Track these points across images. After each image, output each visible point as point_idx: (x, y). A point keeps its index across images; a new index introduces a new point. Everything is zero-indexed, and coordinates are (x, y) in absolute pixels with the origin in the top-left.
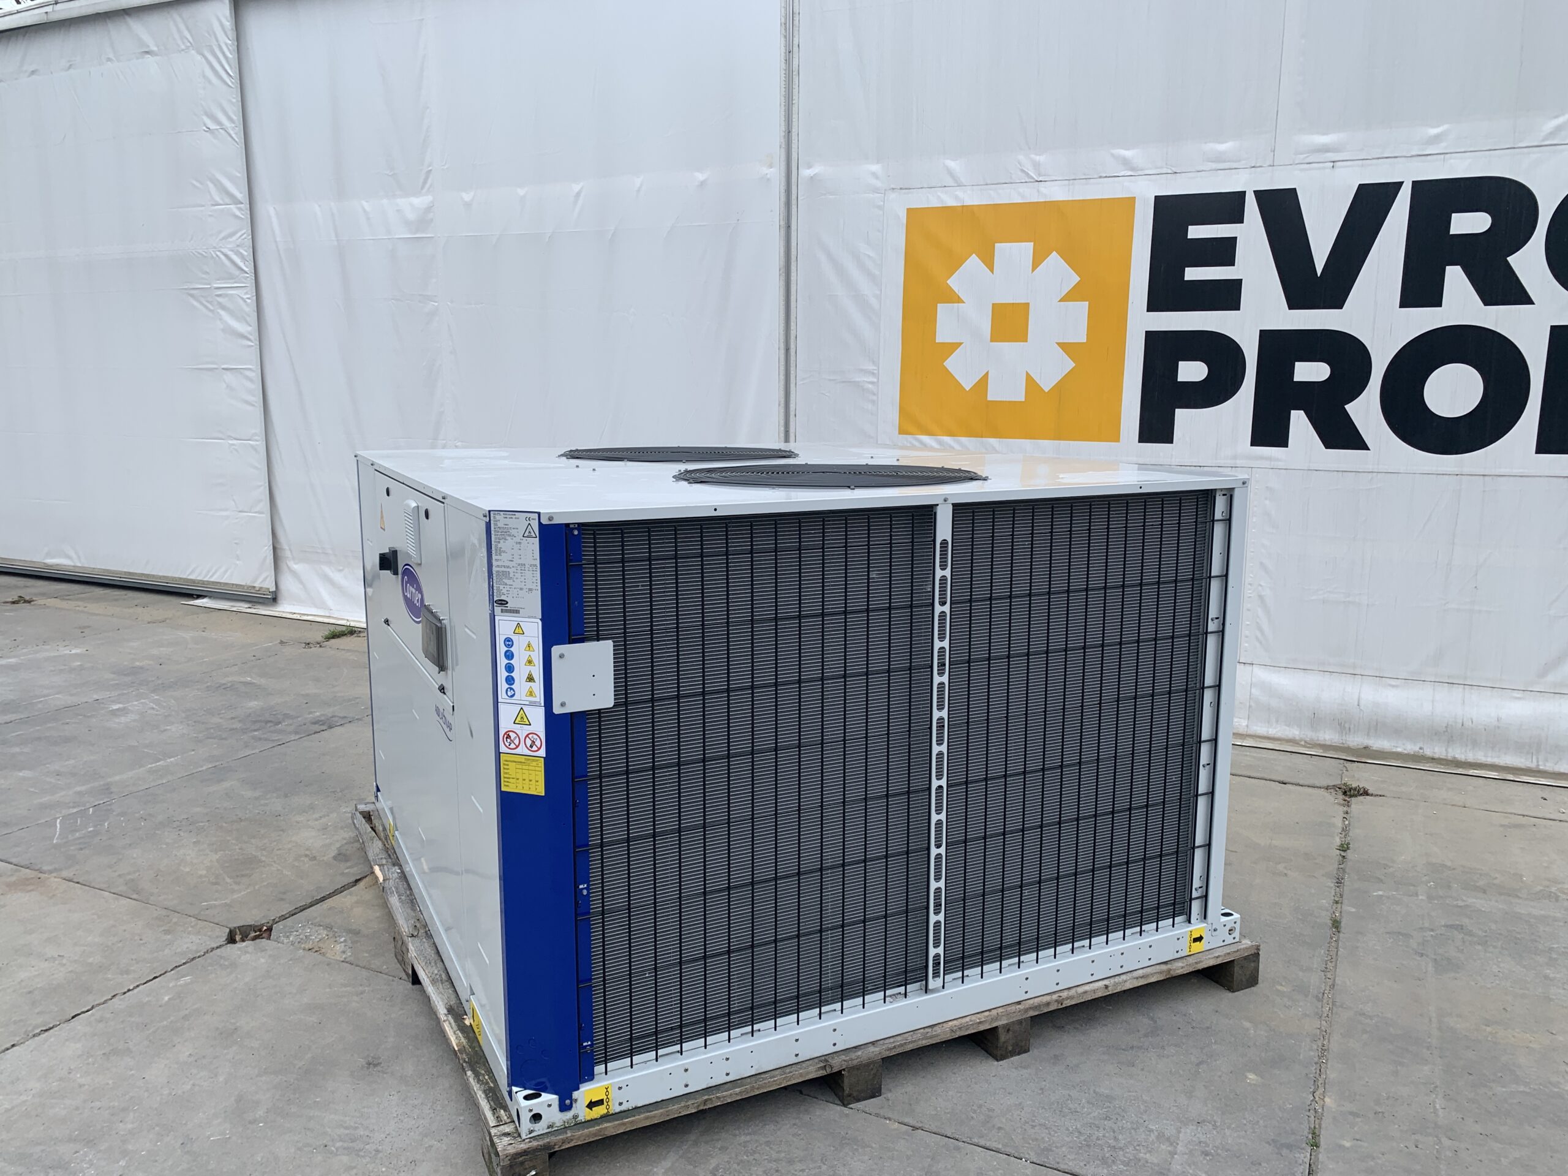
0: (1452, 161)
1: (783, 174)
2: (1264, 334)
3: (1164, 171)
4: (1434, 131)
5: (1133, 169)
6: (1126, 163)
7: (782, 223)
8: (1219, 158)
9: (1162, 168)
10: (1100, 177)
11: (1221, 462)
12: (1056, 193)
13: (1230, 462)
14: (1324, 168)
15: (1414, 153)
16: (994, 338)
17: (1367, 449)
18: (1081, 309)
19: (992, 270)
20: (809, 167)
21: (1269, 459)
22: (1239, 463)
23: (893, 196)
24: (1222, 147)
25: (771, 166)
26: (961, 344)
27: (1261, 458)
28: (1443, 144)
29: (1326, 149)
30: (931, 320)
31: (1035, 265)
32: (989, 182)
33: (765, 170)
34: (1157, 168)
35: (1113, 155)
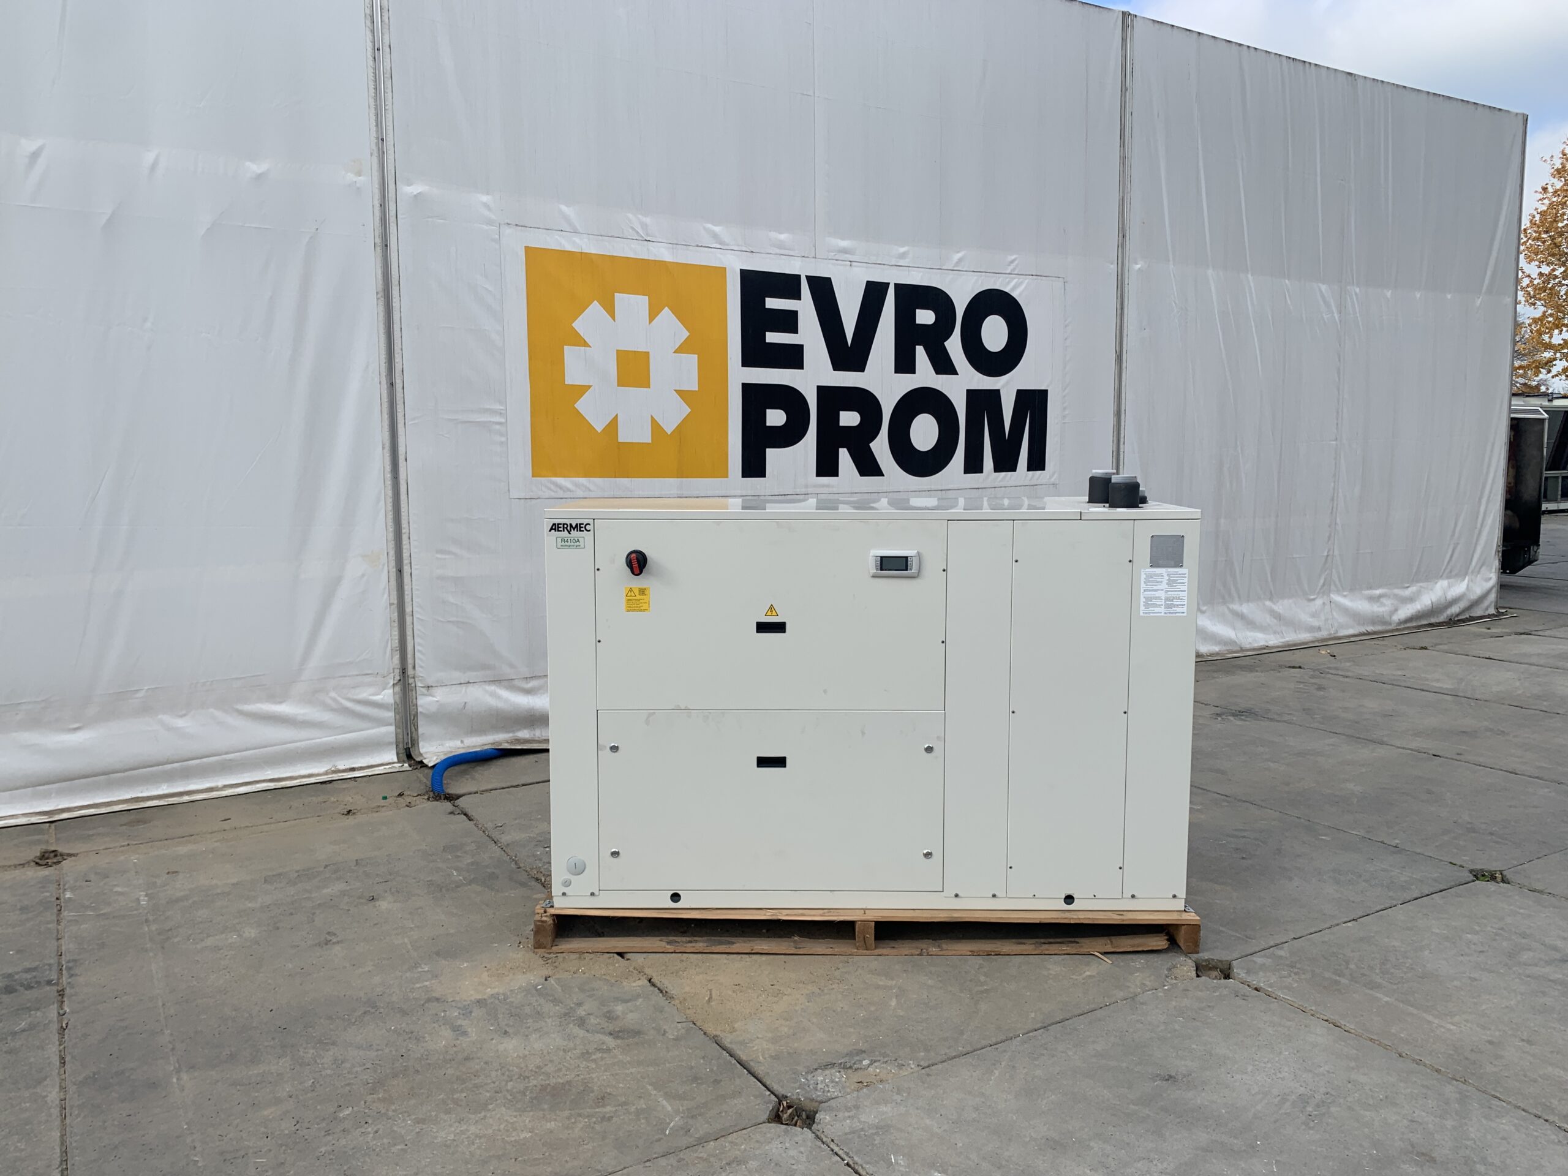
0: (913, 273)
1: (376, 186)
2: (820, 389)
3: (744, 249)
4: (902, 250)
5: (720, 244)
6: (715, 236)
7: (378, 241)
8: (780, 245)
9: (742, 246)
10: (697, 246)
11: (798, 491)
12: (663, 253)
13: (803, 491)
14: (846, 265)
15: (893, 263)
16: (621, 383)
17: (883, 475)
18: (691, 361)
19: (613, 318)
20: (410, 184)
21: (828, 486)
22: (810, 490)
23: (508, 231)
24: (783, 237)
25: (359, 174)
26: (590, 387)
27: (823, 486)
28: (907, 260)
29: (844, 251)
30: (559, 362)
31: (652, 318)
32: (603, 234)
33: (351, 177)
34: (738, 245)
35: (705, 228)
